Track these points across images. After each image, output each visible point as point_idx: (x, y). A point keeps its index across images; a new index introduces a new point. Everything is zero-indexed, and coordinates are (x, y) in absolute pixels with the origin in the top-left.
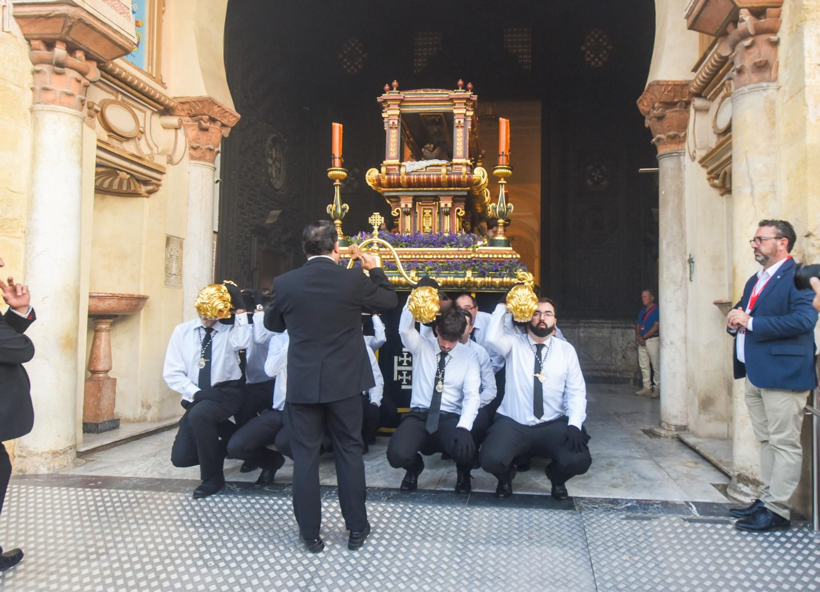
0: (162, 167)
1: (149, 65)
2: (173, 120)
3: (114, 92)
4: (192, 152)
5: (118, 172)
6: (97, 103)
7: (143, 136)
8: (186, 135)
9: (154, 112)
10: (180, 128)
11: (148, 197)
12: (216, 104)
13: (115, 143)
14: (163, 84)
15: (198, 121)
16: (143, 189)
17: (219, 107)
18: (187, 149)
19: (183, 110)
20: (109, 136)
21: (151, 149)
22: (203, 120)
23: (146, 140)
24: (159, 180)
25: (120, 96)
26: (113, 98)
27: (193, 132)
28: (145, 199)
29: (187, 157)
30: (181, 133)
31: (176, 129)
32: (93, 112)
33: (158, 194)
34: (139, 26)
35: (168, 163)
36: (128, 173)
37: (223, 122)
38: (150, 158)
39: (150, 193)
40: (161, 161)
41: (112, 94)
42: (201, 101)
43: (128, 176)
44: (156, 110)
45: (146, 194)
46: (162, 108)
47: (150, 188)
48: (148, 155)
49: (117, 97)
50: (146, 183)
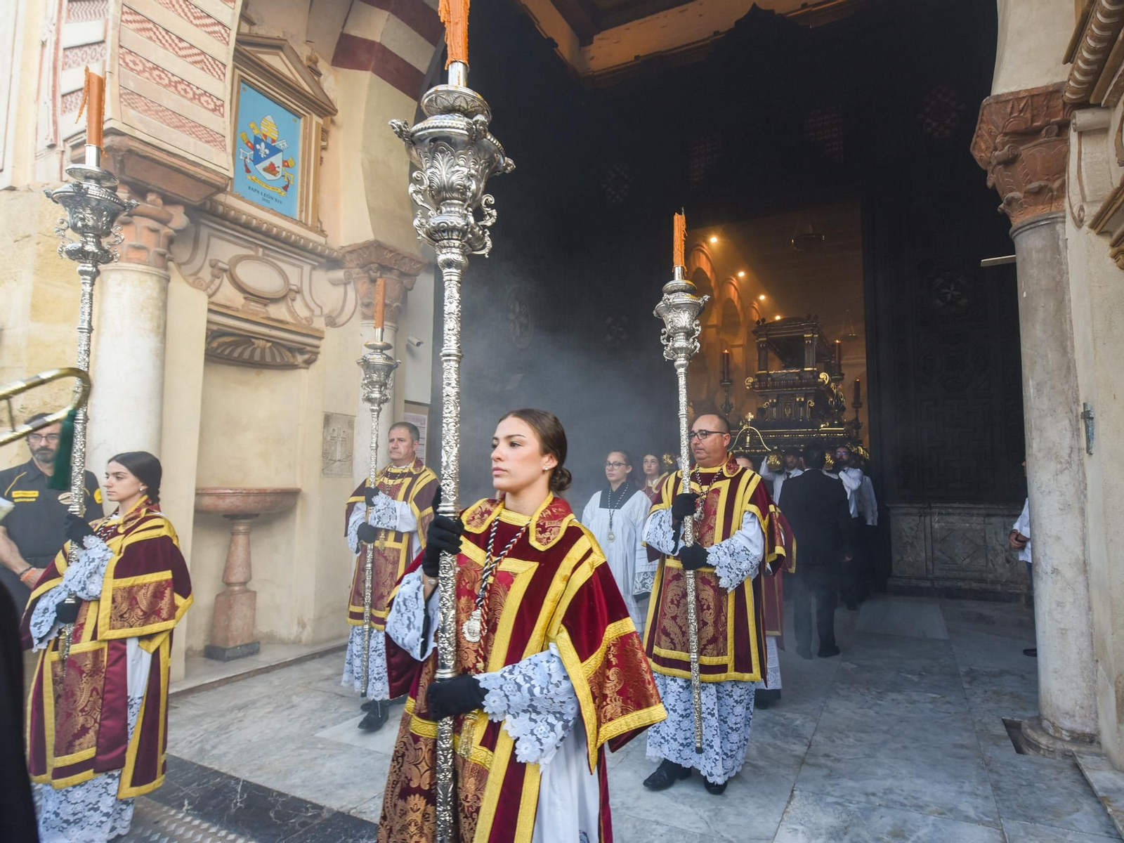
0: (318, 330)
1: (301, 211)
2: (339, 274)
3: (253, 247)
4: (364, 310)
5: (253, 340)
6: (226, 261)
7: (298, 297)
8: (356, 291)
9: (314, 268)
10: (349, 283)
11: (307, 368)
12: (386, 249)
13: (254, 306)
14: (322, 232)
15: (367, 272)
16: (300, 359)
17: (391, 251)
18: (359, 307)
19: (351, 260)
20: (246, 298)
21: (312, 311)
22: (371, 269)
23: (304, 300)
24: (317, 347)
25: (261, 250)
26: (252, 253)
27: (364, 286)
28: (303, 371)
29: (358, 315)
30: (350, 289)
31: (345, 284)
32: (216, 272)
33: (318, 363)
34: (288, 166)
35: (327, 326)
36: (268, 341)
37: (403, 270)
38: (308, 321)
39: (309, 363)
40: (319, 323)
41: (250, 248)
42: (367, 246)
43: (269, 344)
44: (316, 264)
45: (304, 365)
46: (323, 260)
47: (306, 357)
48: (306, 318)
49: (257, 252)
50: (302, 352)
